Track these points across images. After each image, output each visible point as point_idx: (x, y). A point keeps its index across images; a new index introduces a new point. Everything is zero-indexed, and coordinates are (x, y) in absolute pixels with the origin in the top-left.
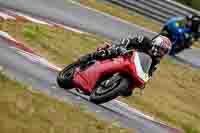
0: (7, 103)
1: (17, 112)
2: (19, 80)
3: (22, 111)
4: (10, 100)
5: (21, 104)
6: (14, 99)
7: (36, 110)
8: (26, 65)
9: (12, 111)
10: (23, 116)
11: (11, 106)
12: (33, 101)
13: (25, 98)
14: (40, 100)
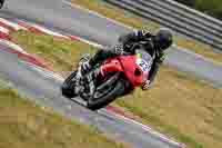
0: (16, 124)
1: (28, 134)
2: (31, 98)
3: (33, 133)
4: (20, 120)
5: (32, 124)
6: (24, 120)
7: (49, 132)
8: (38, 81)
9: (22, 132)
10: (34, 138)
11: (21, 127)
12: (46, 121)
13: (37, 118)
14: (53, 120)
